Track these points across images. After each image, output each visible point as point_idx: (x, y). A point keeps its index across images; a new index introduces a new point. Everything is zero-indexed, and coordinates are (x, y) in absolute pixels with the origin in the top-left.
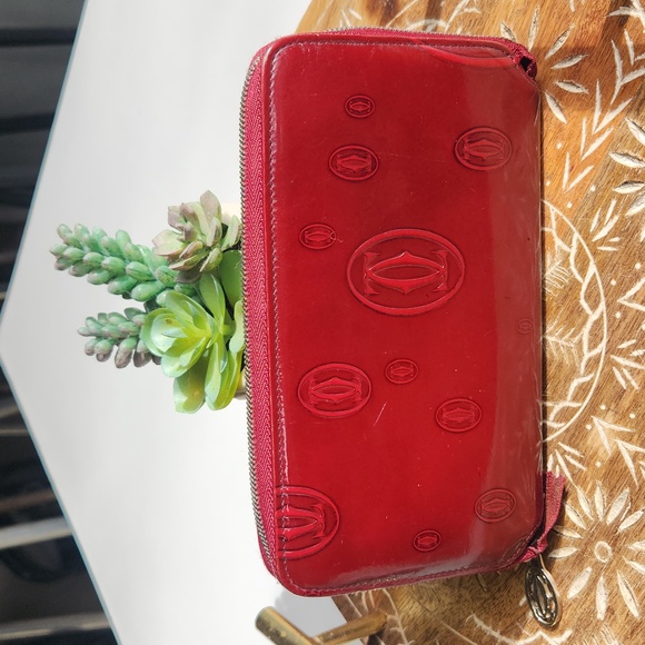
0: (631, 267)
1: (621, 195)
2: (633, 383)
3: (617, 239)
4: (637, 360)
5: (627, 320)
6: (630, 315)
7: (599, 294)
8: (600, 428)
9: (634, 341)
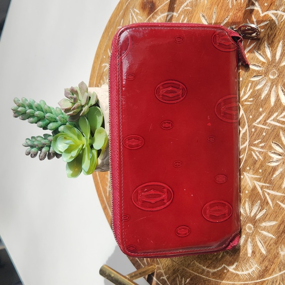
0: (258, 110)
1: (253, 81)
2: (260, 157)
3: (252, 99)
4: (262, 147)
5: (257, 132)
6: (258, 130)
7: (245, 122)
9: (260, 140)
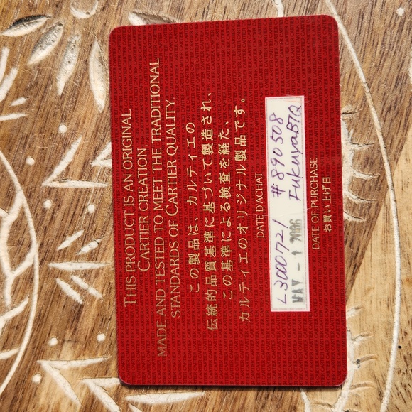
8: (55, 374)
